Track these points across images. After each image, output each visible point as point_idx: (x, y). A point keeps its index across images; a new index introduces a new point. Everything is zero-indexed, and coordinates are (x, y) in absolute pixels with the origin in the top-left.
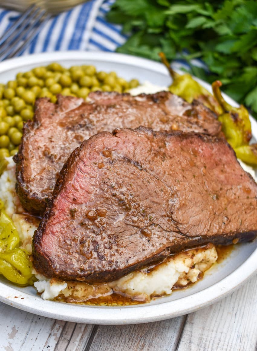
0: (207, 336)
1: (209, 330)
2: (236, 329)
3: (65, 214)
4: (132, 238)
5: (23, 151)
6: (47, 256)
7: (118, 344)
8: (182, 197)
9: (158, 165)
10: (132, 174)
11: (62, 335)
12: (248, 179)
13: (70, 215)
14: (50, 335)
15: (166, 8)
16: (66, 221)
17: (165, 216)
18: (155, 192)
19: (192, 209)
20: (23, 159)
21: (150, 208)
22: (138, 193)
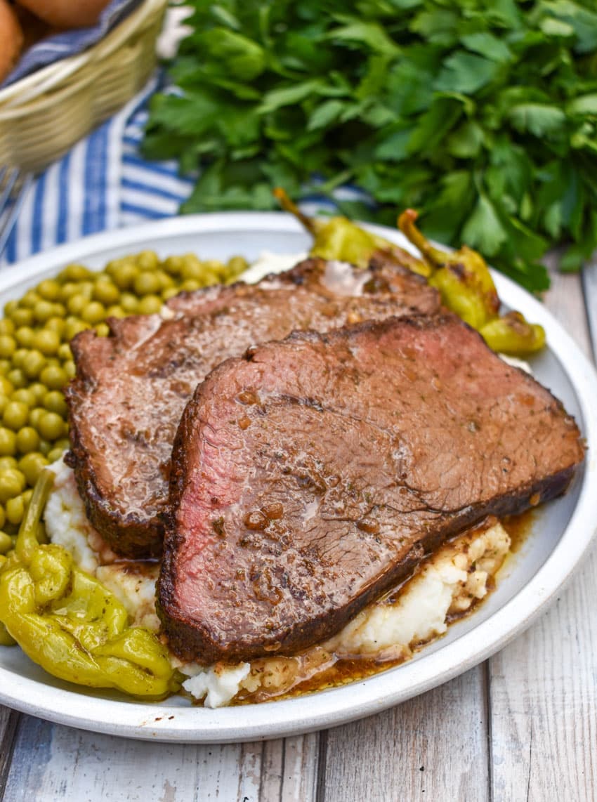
0: (538, 692)
1: (537, 680)
2: (586, 665)
3: (203, 534)
4: (344, 544)
5: (82, 440)
6: (195, 621)
7: (377, 755)
8: (413, 441)
9: (349, 393)
10: (308, 422)
11: (263, 769)
12: (521, 378)
13: (214, 533)
14: (241, 777)
15: (255, 103)
16: (210, 547)
17: (393, 485)
18: (362, 445)
19: (440, 459)
20: (86, 455)
21: (360, 477)
22: (330, 456)
